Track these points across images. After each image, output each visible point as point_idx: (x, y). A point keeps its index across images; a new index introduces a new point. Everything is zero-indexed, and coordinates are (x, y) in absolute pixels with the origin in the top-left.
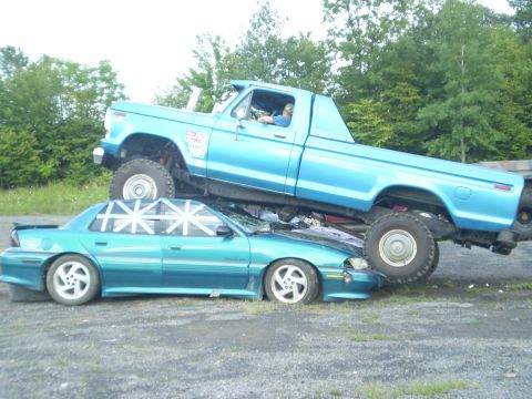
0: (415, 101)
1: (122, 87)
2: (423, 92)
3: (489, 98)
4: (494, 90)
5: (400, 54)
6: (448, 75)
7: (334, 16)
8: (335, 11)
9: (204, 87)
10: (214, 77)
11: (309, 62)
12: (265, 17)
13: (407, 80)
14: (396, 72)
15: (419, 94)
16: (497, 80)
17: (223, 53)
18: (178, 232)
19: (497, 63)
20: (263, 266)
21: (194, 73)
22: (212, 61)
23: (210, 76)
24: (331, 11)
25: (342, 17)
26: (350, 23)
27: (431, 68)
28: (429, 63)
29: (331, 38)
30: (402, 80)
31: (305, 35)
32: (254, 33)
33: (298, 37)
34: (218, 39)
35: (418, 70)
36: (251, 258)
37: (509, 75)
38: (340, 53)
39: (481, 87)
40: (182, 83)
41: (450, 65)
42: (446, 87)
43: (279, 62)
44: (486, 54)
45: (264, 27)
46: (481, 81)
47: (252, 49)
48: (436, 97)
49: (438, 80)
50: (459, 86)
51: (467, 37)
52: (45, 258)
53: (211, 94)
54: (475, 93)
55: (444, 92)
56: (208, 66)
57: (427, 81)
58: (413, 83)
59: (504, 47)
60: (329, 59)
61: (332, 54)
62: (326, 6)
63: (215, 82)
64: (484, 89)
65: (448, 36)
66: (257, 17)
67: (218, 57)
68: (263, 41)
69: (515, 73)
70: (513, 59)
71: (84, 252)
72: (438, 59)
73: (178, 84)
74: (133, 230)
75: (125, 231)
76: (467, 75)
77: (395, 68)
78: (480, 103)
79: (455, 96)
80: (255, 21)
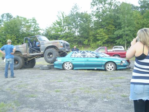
0: (114, 29)
1: (38, 24)
2: (116, 27)
3: (132, 29)
4: (134, 27)
5: (110, 17)
6: (122, 23)
7: (93, 7)
8: (94, 6)
9: (59, 25)
10: (62, 22)
11: (86, 19)
12: (76, 7)
13: (112, 24)
14: (109, 22)
15: (115, 28)
16: (135, 24)
17: (65, 16)
18: (88, 57)
19: (135, 20)
20: (105, 63)
21: (57, 21)
22: (62, 18)
23: (61, 22)
24: (92, 6)
25: (95, 7)
26: (97, 9)
27: (118, 21)
28: (117, 20)
29: (92, 13)
30: (110, 24)
31: (86, 12)
32: (73, 11)
33: (84, 12)
34: (63, 12)
35: (115, 22)
36: (102, 62)
37: (138, 23)
38: (95, 17)
39: (130, 26)
40: (54, 24)
41: (123, 21)
42: (122, 26)
43: (79, 18)
44: (132, 18)
45: (75, 10)
46: (131, 25)
47: (72, 15)
48: (119, 28)
49: (120, 24)
50: (125, 26)
51: (127, 14)
52: (63, 63)
53: (61, 27)
54: (129, 28)
55: (121, 27)
56: (61, 19)
57: (117, 25)
58: (113, 25)
59: (137, 16)
60: (92, 18)
61: (92, 17)
62: (91, 4)
63: (62, 24)
64: (132, 27)
65: (122, 13)
66: (73, 7)
67: (63, 17)
68: (75, 13)
69: (139, 23)
70: (139, 19)
71: (70, 61)
72: (120, 19)
73: (53, 24)
74: (79, 57)
75: (78, 57)
76: (127, 23)
77: (109, 21)
78: (130, 30)
79: (124, 28)
80: (73, 8)
